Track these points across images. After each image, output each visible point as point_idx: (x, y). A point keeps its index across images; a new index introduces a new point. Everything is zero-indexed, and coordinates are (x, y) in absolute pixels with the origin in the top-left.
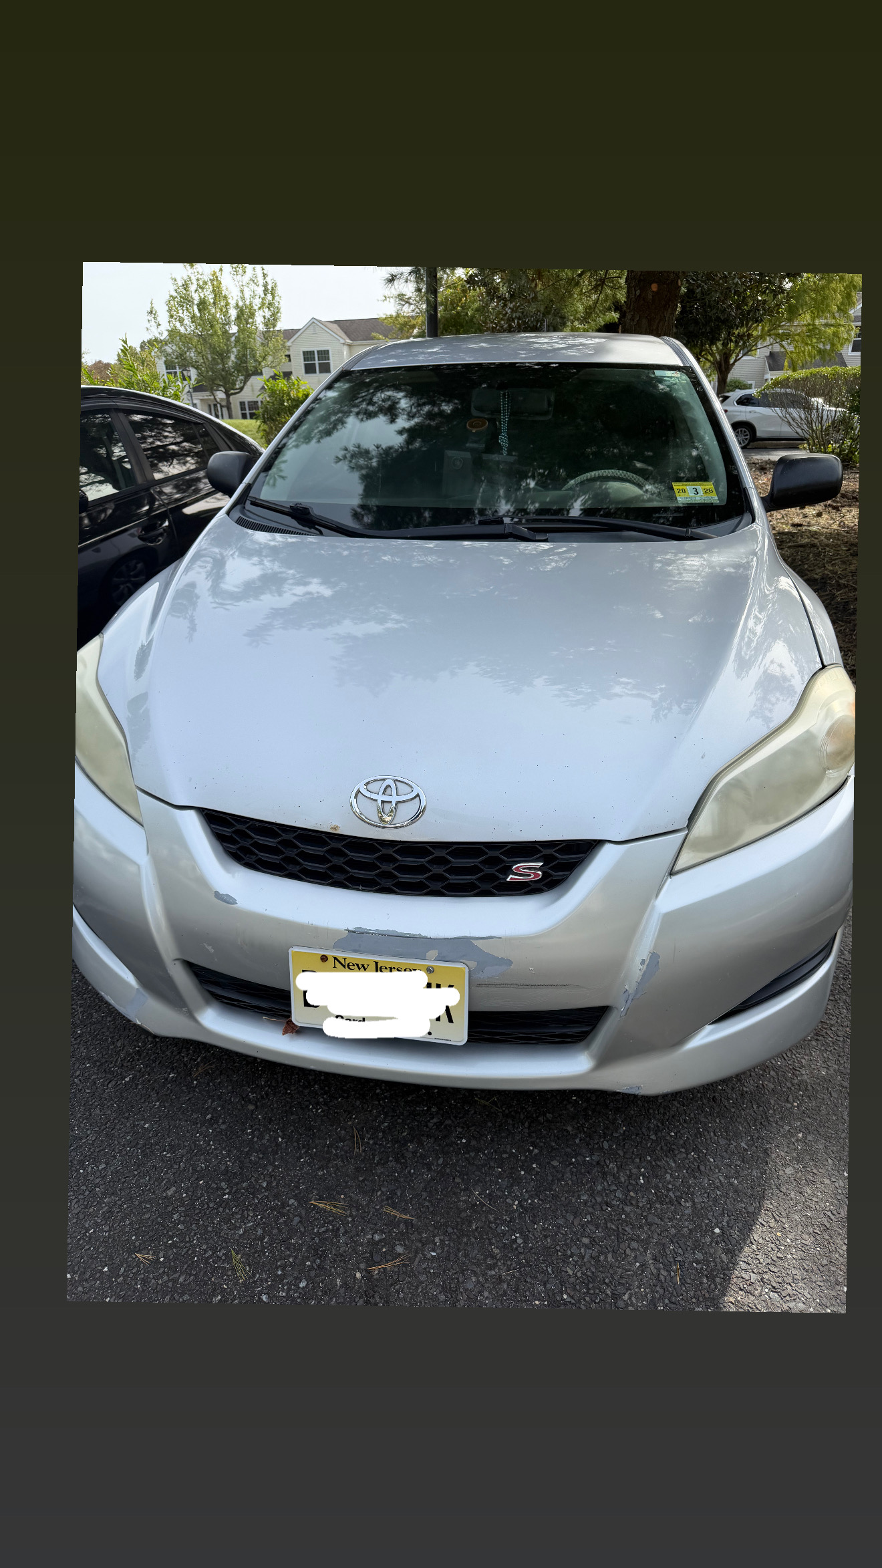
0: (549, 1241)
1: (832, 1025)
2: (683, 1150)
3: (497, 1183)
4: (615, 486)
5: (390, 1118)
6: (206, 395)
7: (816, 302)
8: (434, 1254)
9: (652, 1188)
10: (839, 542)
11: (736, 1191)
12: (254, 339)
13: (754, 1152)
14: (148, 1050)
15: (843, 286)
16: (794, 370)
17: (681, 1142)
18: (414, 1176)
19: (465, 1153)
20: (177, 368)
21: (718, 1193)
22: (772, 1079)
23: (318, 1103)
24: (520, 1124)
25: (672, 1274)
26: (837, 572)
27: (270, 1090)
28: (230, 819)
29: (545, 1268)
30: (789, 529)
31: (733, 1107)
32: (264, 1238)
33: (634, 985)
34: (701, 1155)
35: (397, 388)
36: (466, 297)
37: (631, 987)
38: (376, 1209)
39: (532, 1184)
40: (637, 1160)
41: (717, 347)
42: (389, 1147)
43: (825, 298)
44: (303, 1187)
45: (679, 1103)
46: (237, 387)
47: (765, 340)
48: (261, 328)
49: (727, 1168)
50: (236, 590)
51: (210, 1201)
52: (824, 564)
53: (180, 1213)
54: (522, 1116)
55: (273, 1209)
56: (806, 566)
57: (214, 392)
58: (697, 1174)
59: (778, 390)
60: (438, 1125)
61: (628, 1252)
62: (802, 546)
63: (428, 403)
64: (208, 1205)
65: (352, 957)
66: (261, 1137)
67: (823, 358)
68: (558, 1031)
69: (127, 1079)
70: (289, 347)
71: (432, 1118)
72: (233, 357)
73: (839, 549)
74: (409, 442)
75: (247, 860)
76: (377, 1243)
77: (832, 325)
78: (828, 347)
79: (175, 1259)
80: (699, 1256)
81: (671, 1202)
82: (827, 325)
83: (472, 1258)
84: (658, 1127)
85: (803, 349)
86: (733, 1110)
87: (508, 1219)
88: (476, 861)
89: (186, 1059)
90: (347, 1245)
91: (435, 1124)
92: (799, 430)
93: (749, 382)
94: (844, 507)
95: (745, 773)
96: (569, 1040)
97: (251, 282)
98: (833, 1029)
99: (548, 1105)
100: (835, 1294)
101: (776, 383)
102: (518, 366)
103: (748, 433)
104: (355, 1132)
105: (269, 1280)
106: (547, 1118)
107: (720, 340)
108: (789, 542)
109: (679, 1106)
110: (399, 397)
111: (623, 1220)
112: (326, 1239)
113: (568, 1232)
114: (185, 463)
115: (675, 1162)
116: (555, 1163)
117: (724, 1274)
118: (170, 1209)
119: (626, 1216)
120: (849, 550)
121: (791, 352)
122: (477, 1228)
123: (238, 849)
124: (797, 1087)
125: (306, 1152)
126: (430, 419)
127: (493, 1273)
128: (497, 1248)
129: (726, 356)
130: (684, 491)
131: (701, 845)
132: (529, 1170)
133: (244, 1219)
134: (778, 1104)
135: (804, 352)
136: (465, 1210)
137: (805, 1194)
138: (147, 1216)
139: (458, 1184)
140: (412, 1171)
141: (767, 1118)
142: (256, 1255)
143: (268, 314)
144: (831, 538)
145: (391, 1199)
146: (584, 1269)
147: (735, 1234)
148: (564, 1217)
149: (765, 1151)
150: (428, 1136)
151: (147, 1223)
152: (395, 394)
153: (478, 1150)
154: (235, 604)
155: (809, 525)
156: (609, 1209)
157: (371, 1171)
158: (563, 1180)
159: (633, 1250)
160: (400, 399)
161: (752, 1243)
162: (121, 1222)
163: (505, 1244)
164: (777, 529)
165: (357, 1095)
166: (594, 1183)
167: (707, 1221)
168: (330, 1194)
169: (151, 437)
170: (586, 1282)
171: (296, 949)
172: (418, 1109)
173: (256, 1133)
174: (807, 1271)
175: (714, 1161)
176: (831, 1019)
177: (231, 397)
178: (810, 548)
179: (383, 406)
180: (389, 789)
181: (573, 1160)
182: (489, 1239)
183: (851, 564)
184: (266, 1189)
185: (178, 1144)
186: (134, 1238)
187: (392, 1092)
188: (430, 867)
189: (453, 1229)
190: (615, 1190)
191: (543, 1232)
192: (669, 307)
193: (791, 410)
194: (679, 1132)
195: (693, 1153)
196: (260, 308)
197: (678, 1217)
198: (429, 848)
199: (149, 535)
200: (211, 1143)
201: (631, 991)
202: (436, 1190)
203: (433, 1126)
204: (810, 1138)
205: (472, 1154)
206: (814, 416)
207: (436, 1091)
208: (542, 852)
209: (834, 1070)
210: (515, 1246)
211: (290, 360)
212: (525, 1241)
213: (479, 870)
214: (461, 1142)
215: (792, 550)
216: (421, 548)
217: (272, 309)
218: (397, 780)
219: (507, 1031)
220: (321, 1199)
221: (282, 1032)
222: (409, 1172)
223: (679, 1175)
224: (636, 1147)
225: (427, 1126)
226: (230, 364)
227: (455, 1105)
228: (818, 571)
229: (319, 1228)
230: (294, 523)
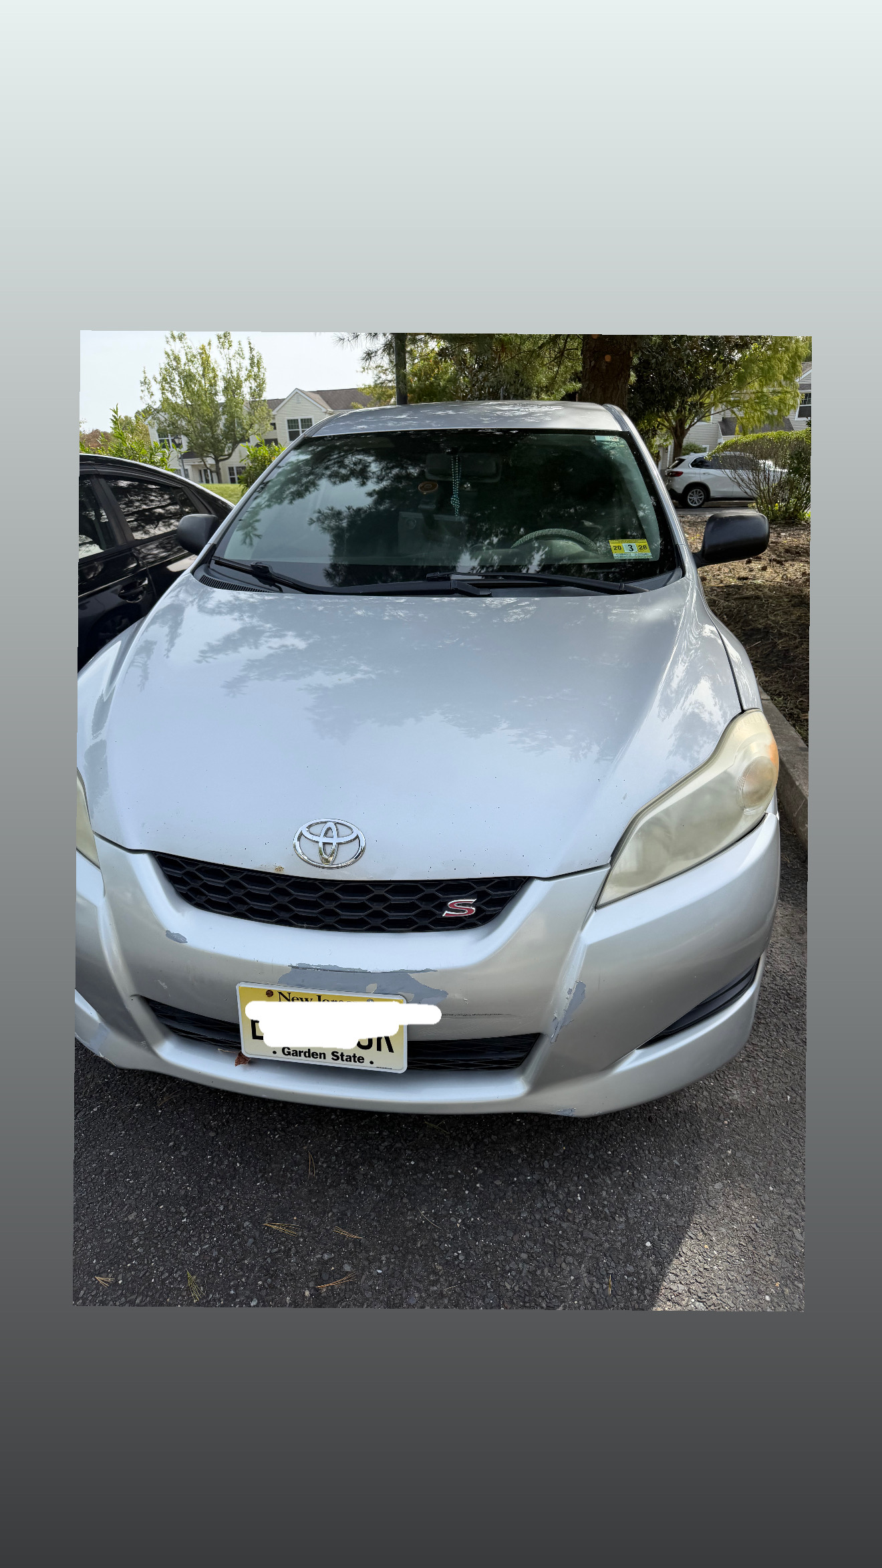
0: (489, 1257)
1: (763, 1047)
2: (619, 1168)
3: (442, 1202)
4: (562, 543)
5: (343, 1142)
6: (197, 461)
7: (762, 371)
8: (380, 1271)
9: (589, 1204)
10: (781, 594)
11: (668, 1206)
12: (241, 408)
13: (685, 1169)
14: (117, 1081)
15: (789, 356)
16: (745, 434)
17: (618, 1160)
18: (364, 1197)
19: (413, 1174)
20: (169, 436)
21: (651, 1208)
22: (705, 1099)
23: (275, 1130)
24: (466, 1145)
25: (605, 1286)
26: (779, 622)
27: (230, 1118)
28: (180, 862)
29: (484, 1283)
30: (735, 582)
31: (668, 1126)
32: (219, 1260)
33: (563, 1013)
34: (635, 1172)
35: (366, 452)
36: (438, 368)
37: (559, 1014)
38: (326, 1229)
39: (475, 1203)
40: (576, 1178)
41: (672, 413)
42: (341, 1170)
43: (771, 368)
44: (258, 1209)
45: (616, 1123)
46: (226, 453)
47: (716, 407)
48: (248, 397)
49: (659, 1185)
50: (218, 643)
51: (170, 1225)
52: (767, 614)
53: (139, 1237)
54: (468, 1138)
55: (228, 1231)
56: (750, 617)
57: (204, 458)
58: (631, 1191)
59: (728, 453)
60: (388, 1149)
61: (564, 1265)
62: (747, 598)
63: (397, 467)
64: (167, 1229)
65: (295, 991)
66: (220, 1162)
67: (771, 423)
68: (495, 1058)
69: (95, 1110)
70: (274, 415)
71: (383, 1142)
72: (221, 426)
73: (781, 600)
74: (378, 502)
75: (197, 900)
76: (326, 1262)
77: (779, 392)
78: (776, 413)
79: (133, 1281)
80: (630, 1269)
81: (606, 1218)
82: (774, 392)
83: (416, 1275)
84: (596, 1146)
85: (752, 415)
86: (667, 1129)
87: (452, 1237)
88: (414, 898)
89: (152, 1089)
90: (298, 1264)
91: (386, 1147)
92: (748, 490)
93: (704, 446)
94: (787, 561)
95: (667, 812)
96: (506, 1065)
97: (237, 356)
98: (763, 1050)
99: (494, 1127)
100: (757, 1303)
101: (726, 447)
102: (480, 432)
103: (702, 493)
104: (310, 1157)
105: (222, 1300)
106: (492, 1140)
107: (674, 408)
108: (735, 594)
109: (616, 1125)
110: (369, 461)
111: (560, 1236)
112: (278, 1259)
113: (508, 1248)
114: (170, 525)
115: (611, 1179)
116: (498, 1182)
117: (653, 1285)
118: (130, 1233)
119: (563, 1232)
120: (790, 601)
121: (742, 418)
122: (422, 1246)
123: (189, 890)
124: (728, 1106)
125: (262, 1176)
126: (398, 482)
127: (435, 1288)
128: (440, 1264)
129: (681, 422)
130: (620, 548)
131: (624, 880)
132: (473, 1190)
133: (200, 1242)
134: (710, 1123)
135: (753, 418)
136: (411, 1229)
137: (733, 1208)
138: (109, 1240)
139: (405, 1204)
140: (363, 1192)
141: (699, 1135)
142: (211, 1276)
143: (254, 385)
144: (774, 590)
145: (342, 1220)
146: (521, 1283)
147: (666, 1247)
148: (505, 1234)
149: (696, 1167)
150: (379, 1159)
151: (107, 1247)
152: (366, 458)
153: (426, 1172)
154: (215, 657)
155: (754, 578)
156: (547, 1225)
157: (324, 1193)
158: (505, 1198)
159: (569, 1264)
160: (370, 463)
161: (680, 1255)
162: (83, 1246)
163: (448, 1261)
164: (725, 582)
165: (314, 1121)
166: (534, 1201)
167: (639, 1235)
168: (283, 1216)
169: (138, 501)
170: (523, 1295)
171: (243, 985)
172: (370, 1133)
173: (216, 1159)
174: (731, 1281)
175: (648, 1178)
176: (762, 1041)
177: (221, 464)
178: (754, 599)
179: (355, 469)
180: (330, 831)
181: (515, 1179)
182: (434, 1257)
183: (792, 614)
184: (223, 1213)
185: (141, 1171)
186: (95, 1261)
187: (347, 1118)
188: (369, 904)
189: (399, 1247)
190: (554, 1208)
191: (483, 1249)
192: (622, 377)
193: (740, 472)
194: (616, 1150)
195: (628, 1171)
196: (246, 380)
197: (612, 1231)
198: (368, 886)
199: (130, 592)
200: (173, 1169)
201: (560, 1019)
202: (385, 1210)
203: (384, 1149)
204: (738, 1154)
205: (420, 1175)
206: (761, 477)
207: (388, 1116)
208: (475, 889)
209: (764, 1090)
210: (456, 1263)
211: (275, 428)
212: (467, 1256)
213: (416, 907)
214: (410, 1164)
215: (738, 602)
216: (392, 603)
217: (258, 381)
218: (338, 823)
219: (446, 1059)
220: (274, 1221)
221: (235, 1063)
222: (360, 1193)
223: (614, 1192)
224: (575, 1166)
225: (378, 1150)
226: (219, 432)
227: (406, 1129)
228: (761, 621)
229: (272, 1249)
230: (255, 581)
